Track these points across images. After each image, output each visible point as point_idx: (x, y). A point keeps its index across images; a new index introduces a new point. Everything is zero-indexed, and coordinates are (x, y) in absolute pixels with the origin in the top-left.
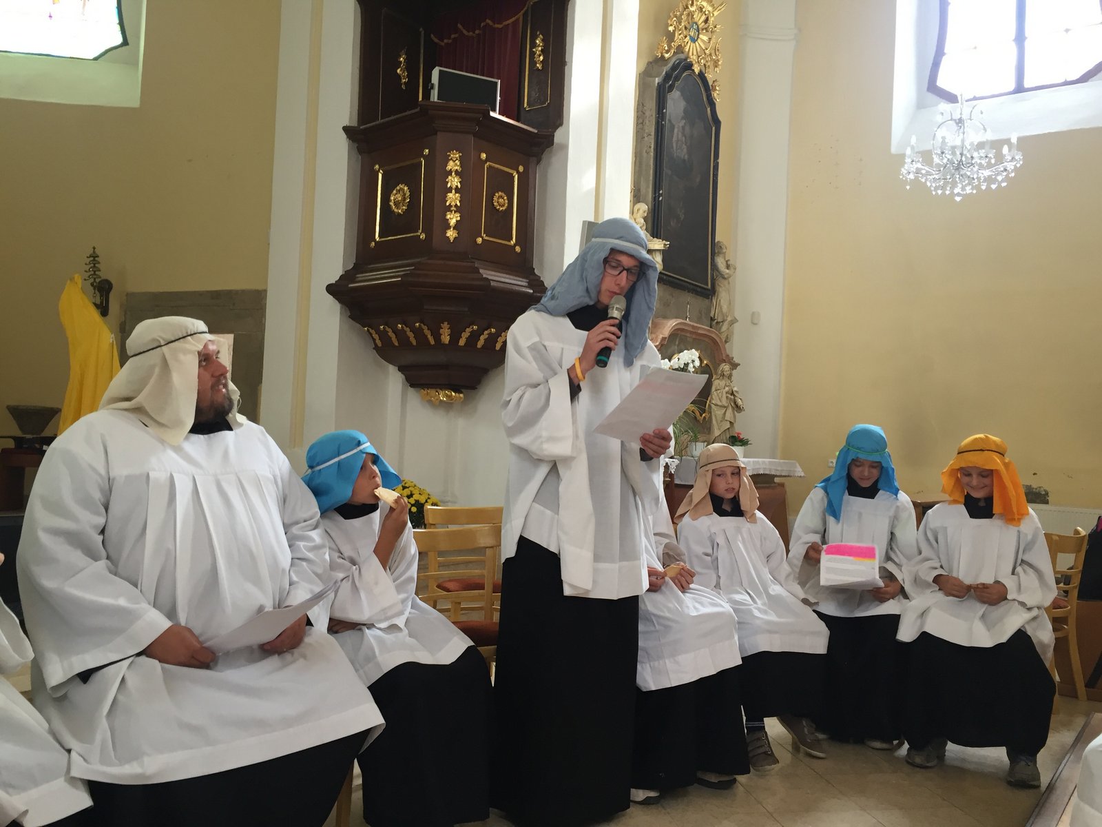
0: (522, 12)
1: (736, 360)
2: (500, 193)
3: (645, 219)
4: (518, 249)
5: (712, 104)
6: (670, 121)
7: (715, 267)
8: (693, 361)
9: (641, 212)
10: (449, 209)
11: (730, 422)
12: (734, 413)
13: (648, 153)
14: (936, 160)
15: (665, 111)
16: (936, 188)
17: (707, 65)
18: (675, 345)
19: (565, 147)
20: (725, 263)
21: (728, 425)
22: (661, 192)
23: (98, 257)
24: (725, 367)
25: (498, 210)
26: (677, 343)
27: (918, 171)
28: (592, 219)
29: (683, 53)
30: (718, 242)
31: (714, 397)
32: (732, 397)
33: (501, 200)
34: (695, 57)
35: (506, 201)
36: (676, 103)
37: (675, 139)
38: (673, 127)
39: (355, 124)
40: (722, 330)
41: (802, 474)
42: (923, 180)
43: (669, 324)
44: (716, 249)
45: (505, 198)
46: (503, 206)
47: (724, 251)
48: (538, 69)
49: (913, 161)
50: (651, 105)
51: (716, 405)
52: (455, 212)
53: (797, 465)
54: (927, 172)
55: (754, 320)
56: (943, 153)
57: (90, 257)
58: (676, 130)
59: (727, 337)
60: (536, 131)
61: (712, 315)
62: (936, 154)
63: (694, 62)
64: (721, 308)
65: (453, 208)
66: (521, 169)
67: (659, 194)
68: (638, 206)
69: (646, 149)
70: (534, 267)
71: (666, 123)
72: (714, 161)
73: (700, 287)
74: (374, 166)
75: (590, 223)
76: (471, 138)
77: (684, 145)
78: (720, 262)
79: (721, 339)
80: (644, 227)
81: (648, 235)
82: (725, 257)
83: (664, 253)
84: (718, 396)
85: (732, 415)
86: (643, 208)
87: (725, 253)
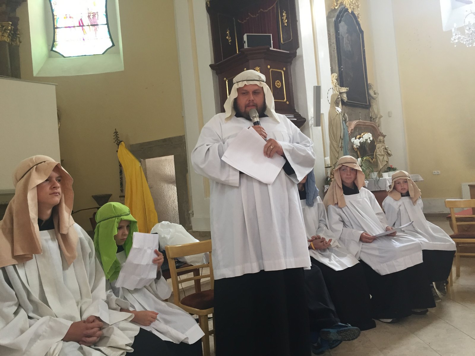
0: (275, 3)
2: (277, 81)
3: (337, 80)
4: (288, 103)
5: (359, 24)
6: (341, 35)
7: (369, 95)
8: (369, 138)
9: (334, 77)
11: (387, 161)
13: (334, 51)
15: (339, 32)
16: (469, 44)
17: (354, 8)
18: (357, 131)
19: (301, 56)
20: (374, 93)
24: (381, 138)
25: (277, 88)
28: (317, 85)
29: (343, 5)
30: (369, 84)
31: (377, 151)
32: (386, 150)
33: (278, 84)
34: (348, 6)
35: (280, 84)
36: (343, 27)
37: (345, 43)
38: (343, 38)
39: (213, 63)
40: (376, 122)
43: (353, 123)
44: (369, 87)
45: (280, 82)
46: (279, 86)
47: (372, 87)
48: (285, 26)
50: (333, 30)
51: (379, 155)
53: (420, 176)
55: (389, 115)
58: (345, 39)
59: (379, 125)
60: (289, 52)
61: (371, 116)
63: (348, 8)
64: (374, 112)
66: (284, 69)
67: (341, 68)
69: (333, 49)
70: (295, 109)
71: (340, 37)
72: (363, 49)
73: (364, 105)
74: (224, 78)
75: (317, 87)
76: (263, 60)
77: (349, 45)
78: (371, 92)
79: (376, 126)
80: (337, 83)
81: (339, 86)
82: (373, 90)
83: (347, 93)
84: (379, 150)
85: (387, 158)
86: (336, 75)
87: (373, 88)
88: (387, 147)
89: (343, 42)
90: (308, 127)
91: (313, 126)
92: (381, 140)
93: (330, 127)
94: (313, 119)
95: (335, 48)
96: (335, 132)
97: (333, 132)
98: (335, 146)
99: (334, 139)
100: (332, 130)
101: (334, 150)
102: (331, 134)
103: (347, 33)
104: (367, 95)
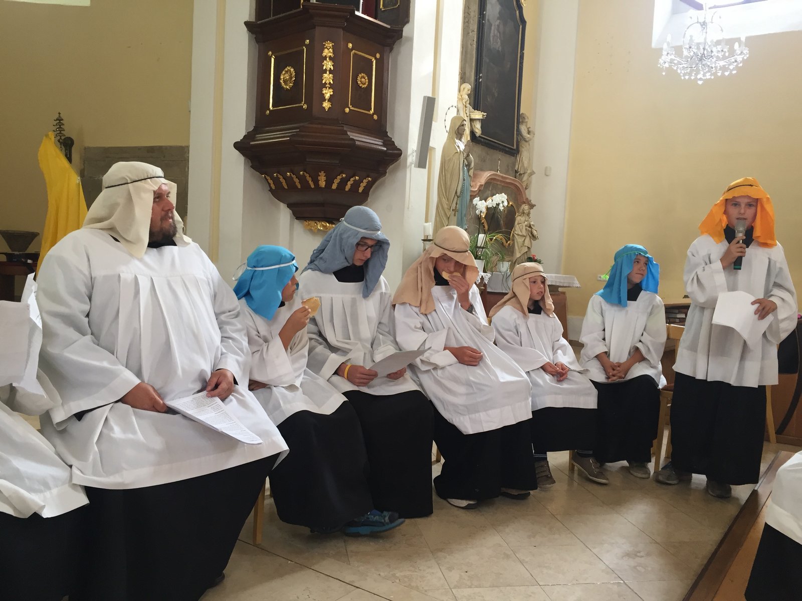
1: (533, 202)
2: (362, 74)
3: (469, 95)
4: (375, 117)
5: (520, 8)
6: (488, 20)
7: (519, 132)
8: (503, 202)
9: (466, 90)
10: (324, 86)
11: (528, 247)
12: (531, 241)
13: (472, 45)
14: (685, 53)
15: (485, 12)
16: (685, 74)
18: (489, 190)
19: (410, 39)
20: (527, 130)
21: (526, 250)
22: (481, 75)
23: (62, 120)
24: (525, 207)
25: (361, 87)
26: (490, 189)
27: (672, 61)
28: (430, 95)
30: (522, 114)
31: (516, 229)
32: (530, 229)
33: (363, 80)
35: (367, 81)
36: (493, 7)
37: (492, 34)
38: (491, 25)
39: (253, 19)
40: (524, 180)
41: (579, 286)
42: (675, 68)
43: (485, 175)
44: (520, 119)
45: (366, 78)
46: (365, 84)
47: (526, 120)
49: (668, 54)
50: (475, 8)
51: (518, 235)
52: (329, 88)
53: (576, 278)
54: (678, 62)
55: (547, 173)
56: (690, 47)
57: (57, 120)
58: (493, 28)
59: (527, 185)
60: (389, 27)
61: (516, 169)
62: (685, 48)
64: (523, 163)
65: (327, 85)
66: (378, 56)
67: (480, 76)
68: (464, 85)
69: (470, 41)
70: (387, 131)
71: (486, 22)
72: (521, 52)
73: (508, 148)
74: (268, 52)
75: (429, 98)
76: (341, 32)
77: (499, 40)
78: (523, 129)
79: (522, 186)
80: (468, 102)
81: (471, 108)
82: (526, 126)
83: (482, 121)
84: (520, 228)
85: (529, 242)
86: (468, 87)
87: (527, 122)
88: (532, 223)
89: (490, 32)
90: (405, 166)
91: (413, 165)
92: (525, 212)
93: (442, 174)
94: (415, 154)
95: (475, 39)
96: (448, 183)
97: (446, 183)
98: (446, 206)
99: (444, 194)
100: (444, 178)
101: (442, 212)
102: (442, 184)
103: (499, 18)
104: (515, 132)
